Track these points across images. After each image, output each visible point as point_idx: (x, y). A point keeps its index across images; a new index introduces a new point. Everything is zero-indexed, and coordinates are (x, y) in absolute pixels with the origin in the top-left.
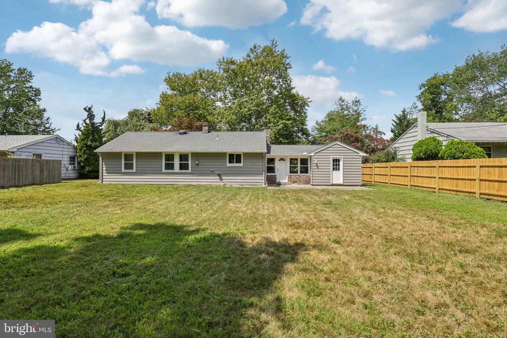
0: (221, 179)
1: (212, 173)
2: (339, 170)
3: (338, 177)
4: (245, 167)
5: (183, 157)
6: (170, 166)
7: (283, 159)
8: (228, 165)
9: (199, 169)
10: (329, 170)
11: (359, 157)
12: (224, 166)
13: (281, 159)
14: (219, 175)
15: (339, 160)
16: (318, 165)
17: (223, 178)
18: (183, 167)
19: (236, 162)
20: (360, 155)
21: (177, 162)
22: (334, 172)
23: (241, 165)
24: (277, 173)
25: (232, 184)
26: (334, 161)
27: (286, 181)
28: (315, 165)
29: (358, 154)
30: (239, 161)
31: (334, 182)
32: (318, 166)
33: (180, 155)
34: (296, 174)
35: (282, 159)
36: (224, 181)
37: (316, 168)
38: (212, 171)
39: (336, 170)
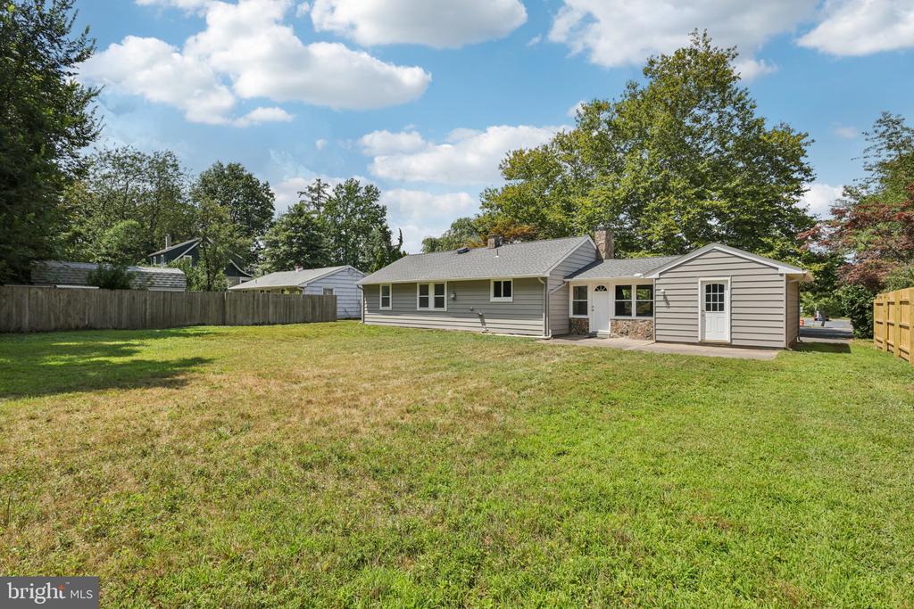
0: (484, 323)
1: (471, 313)
2: (722, 308)
3: (718, 327)
4: (516, 302)
5: (439, 288)
6: (424, 303)
7: (603, 287)
8: (493, 299)
9: (457, 306)
10: (694, 310)
11: (779, 278)
12: (486, 302)
13: (599, 287)
14: (481, 317)
15: (722, 288)
16: (669, 298)
17: (486, 321)
18: (439, 303)
19: (504, 296)
20: (780, 272)
21: (431, 296)
22: (709, 315)
23: (510, 299)
24: (591, 316)
25: (497, 331)
26: (708, 288)
27: (608, 331)
28: (662, 298)
29: (775, 272)
30: (507, 294)
31: (709, 337)
32: (667, 301)
33: (436, 285)
34: (628, 318)
35: (601, 288)
36: (487, 325)
37: (664, 304)
38: (472, 310)
39: (715, 309)
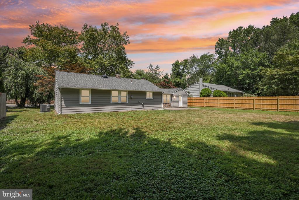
2: (181, 101)
4: (154, 99)
9: (132, 101)
10: (178, 101)
12: (145, 99)
17: (144, 106)
21: (120, 97)
25: (150, 109)
31: (180, 106)
34: (166, 103)
37: (174, 100)
38: (139, 102)
